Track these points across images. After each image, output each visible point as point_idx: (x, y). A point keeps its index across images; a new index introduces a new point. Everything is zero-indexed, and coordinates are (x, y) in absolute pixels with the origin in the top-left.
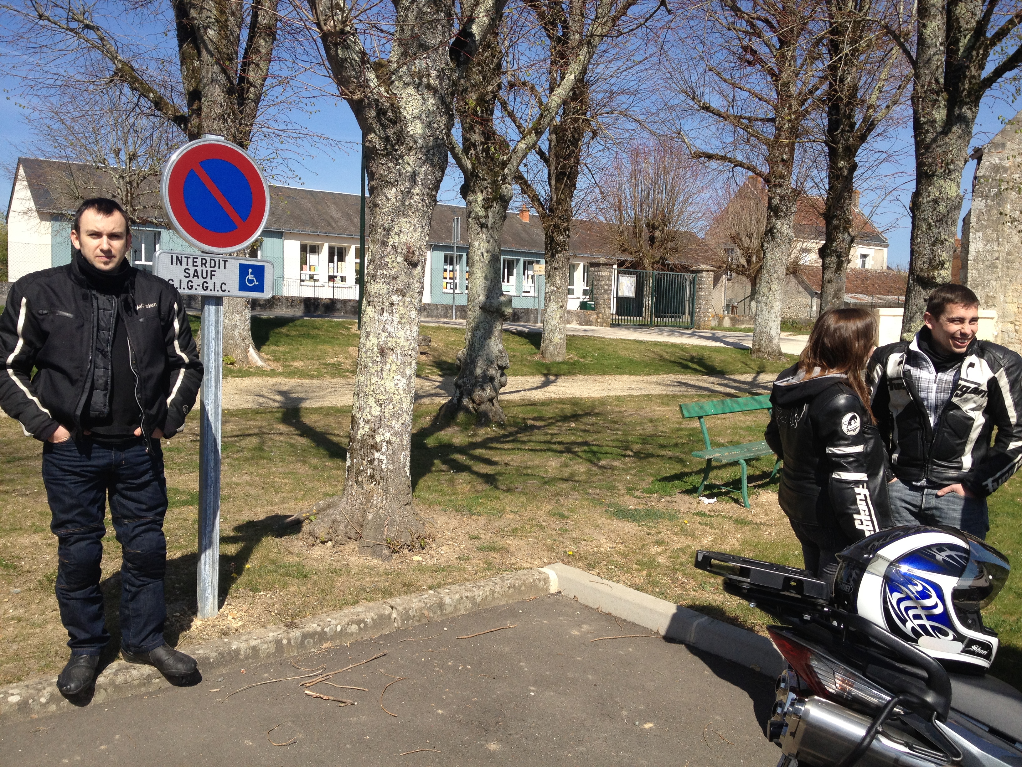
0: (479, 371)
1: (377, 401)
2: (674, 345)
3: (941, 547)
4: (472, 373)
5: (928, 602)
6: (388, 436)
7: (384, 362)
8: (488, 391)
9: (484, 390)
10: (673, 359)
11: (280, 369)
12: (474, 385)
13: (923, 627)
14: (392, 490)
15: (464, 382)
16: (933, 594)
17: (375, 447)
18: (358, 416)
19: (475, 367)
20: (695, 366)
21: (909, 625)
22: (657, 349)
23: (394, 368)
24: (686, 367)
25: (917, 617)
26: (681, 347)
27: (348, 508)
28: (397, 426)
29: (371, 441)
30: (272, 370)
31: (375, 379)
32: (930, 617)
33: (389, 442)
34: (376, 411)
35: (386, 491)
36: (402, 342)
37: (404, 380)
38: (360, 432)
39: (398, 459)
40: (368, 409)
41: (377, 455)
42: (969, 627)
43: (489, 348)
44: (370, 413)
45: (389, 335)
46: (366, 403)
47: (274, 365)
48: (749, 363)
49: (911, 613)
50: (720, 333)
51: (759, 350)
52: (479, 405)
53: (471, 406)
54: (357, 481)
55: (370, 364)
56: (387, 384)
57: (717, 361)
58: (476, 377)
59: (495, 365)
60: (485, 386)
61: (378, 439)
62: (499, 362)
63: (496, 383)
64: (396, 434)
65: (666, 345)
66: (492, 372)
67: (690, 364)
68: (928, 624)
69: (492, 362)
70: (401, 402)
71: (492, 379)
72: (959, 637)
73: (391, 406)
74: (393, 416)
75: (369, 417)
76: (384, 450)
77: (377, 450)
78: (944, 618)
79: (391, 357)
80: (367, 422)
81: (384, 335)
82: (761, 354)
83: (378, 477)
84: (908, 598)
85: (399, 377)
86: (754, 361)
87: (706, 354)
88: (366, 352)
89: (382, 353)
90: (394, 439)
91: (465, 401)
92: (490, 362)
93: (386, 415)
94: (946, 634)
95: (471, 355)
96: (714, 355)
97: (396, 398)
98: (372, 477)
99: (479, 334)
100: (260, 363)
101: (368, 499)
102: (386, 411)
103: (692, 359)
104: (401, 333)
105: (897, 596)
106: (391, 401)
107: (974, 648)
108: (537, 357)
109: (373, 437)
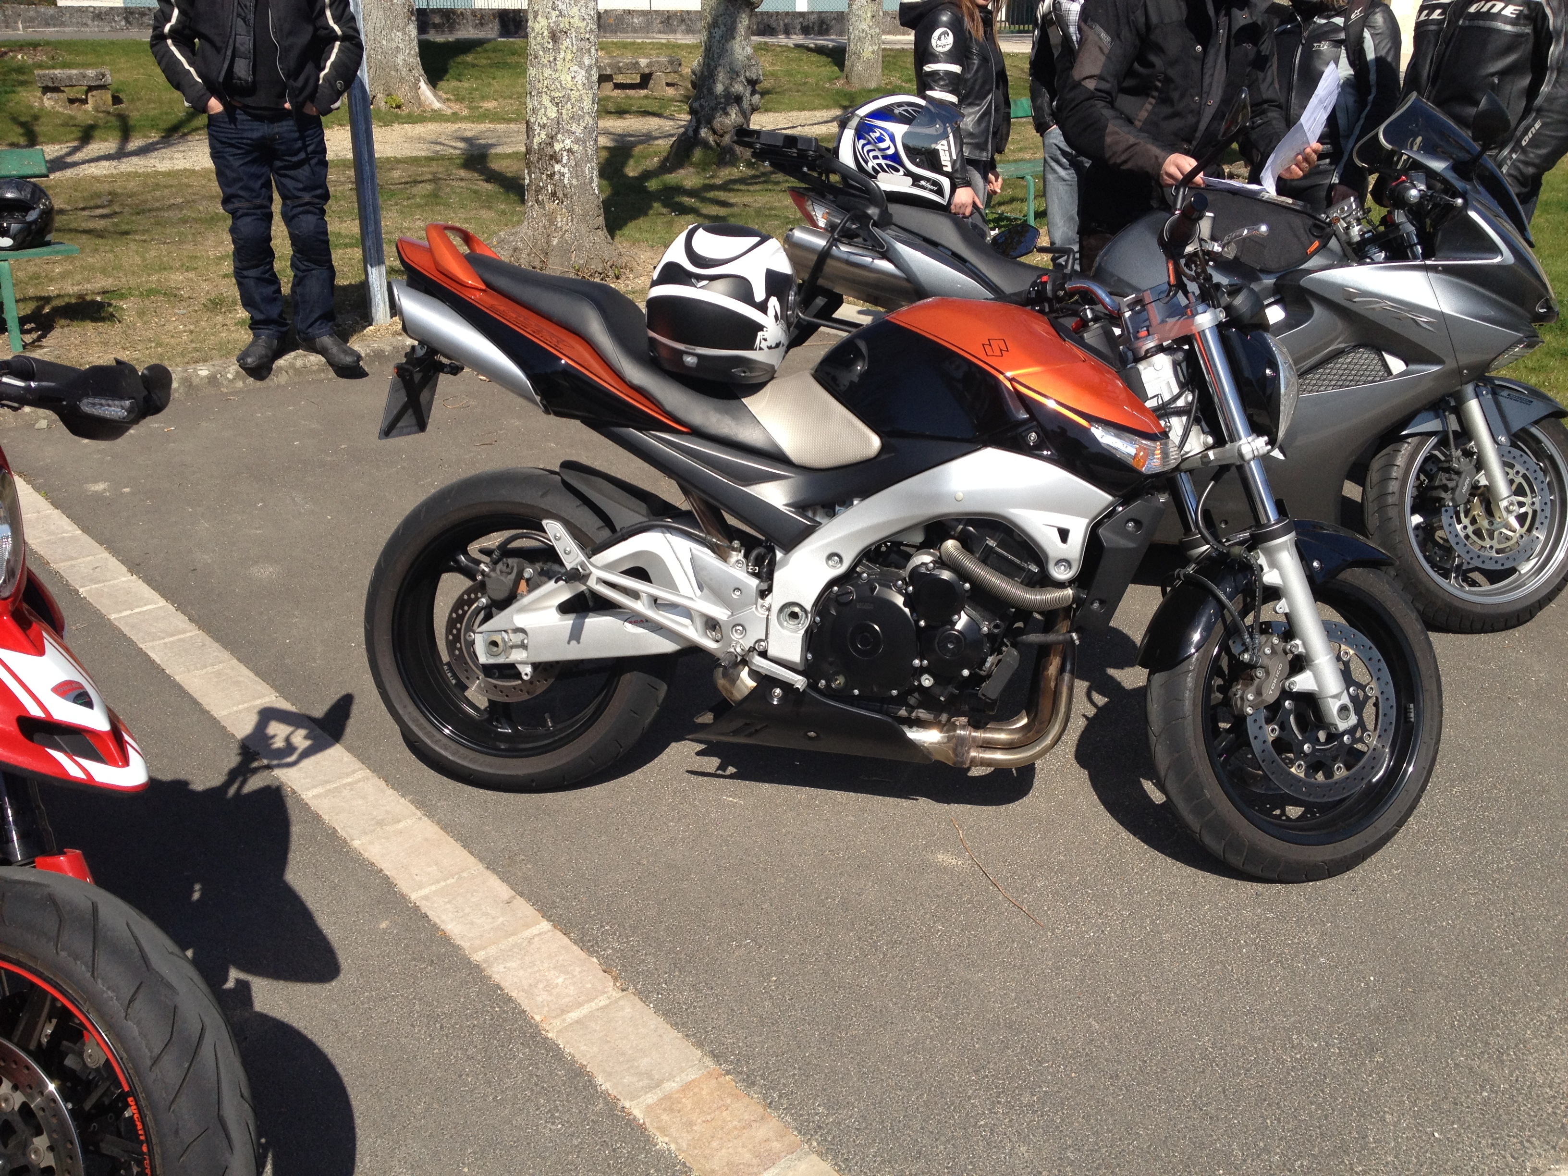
0: (719, 88)
1: (553, 99)
3: (900, 105)
4: (711, 91)
5: (882, 145)
6: (568, 143)
7: (557, 50)
8: (734, 116)
9: (727, 114)
11: (465, 112)
12: (714, 109)
13: (879, 165)
14: (578, 210)
15: (701, 105)
16: (887, 138)
17: (555, 158)
18: (532, 120)
19: (714, 82)
21: (870, 164)
23: (569, 57)
25: (876, 157)
27: (530, 233)
28: (578, 129)
29: (549, 151)
30: (454, 114)
31: (548, 72)
32: (885, 157)
33: (570, 151)
34: (552, 113)
35: (571, 211)
36: (576, 22)
37: (583, 73)
38: (536, 140)
39: (583, 172)
40: (543, 111)
41: (557, 167)
42: (918, 165)
43: (732, 54)
44: (545, 115)
45: (561, 14)
46: (540, 103)
47: (456, 107)
49: (871, 154)
52: (722, 136)
53: (711, 139)
54: (537, 201)
55: (541, 53)
56: (562, 78)
58: (717, 97)
59: (742, 78)
60: (729, 109)
61: (557, 147)
62: (748, 74)
63: (745, 104)
64: (577, 141)
66: (738, 88)
68: (883, 162)
69: (738, 74)
70: (580, 100)
71: (738, 99)
72: (908, 173)
73: (569, 106)
74: (572, 118)
75: (545, 120)
76: (564, 161)
77: (557, 162)
78: (895, 158)
79: (566, 43)
80: (543, 127)
81: (554, 14)
83: (560, 195)
84: (869, 143)
85: (576, 68)
88: (535, 38)
89: (554, 37)
90: (575, 147)
91: (704, 133)
92: (734, 74)
93: (565, 117)
94: (897, 170)
95: (709, 65)
97: (574, 94)
98: (554, 194)
99: (718, 33)
100: (437, 105)
101: (552, 221)
102: (564, 111)
105: (862, 142)
106: (569, 99)
107: (923, 183)
108: (839, 84)
109: (551, 145)
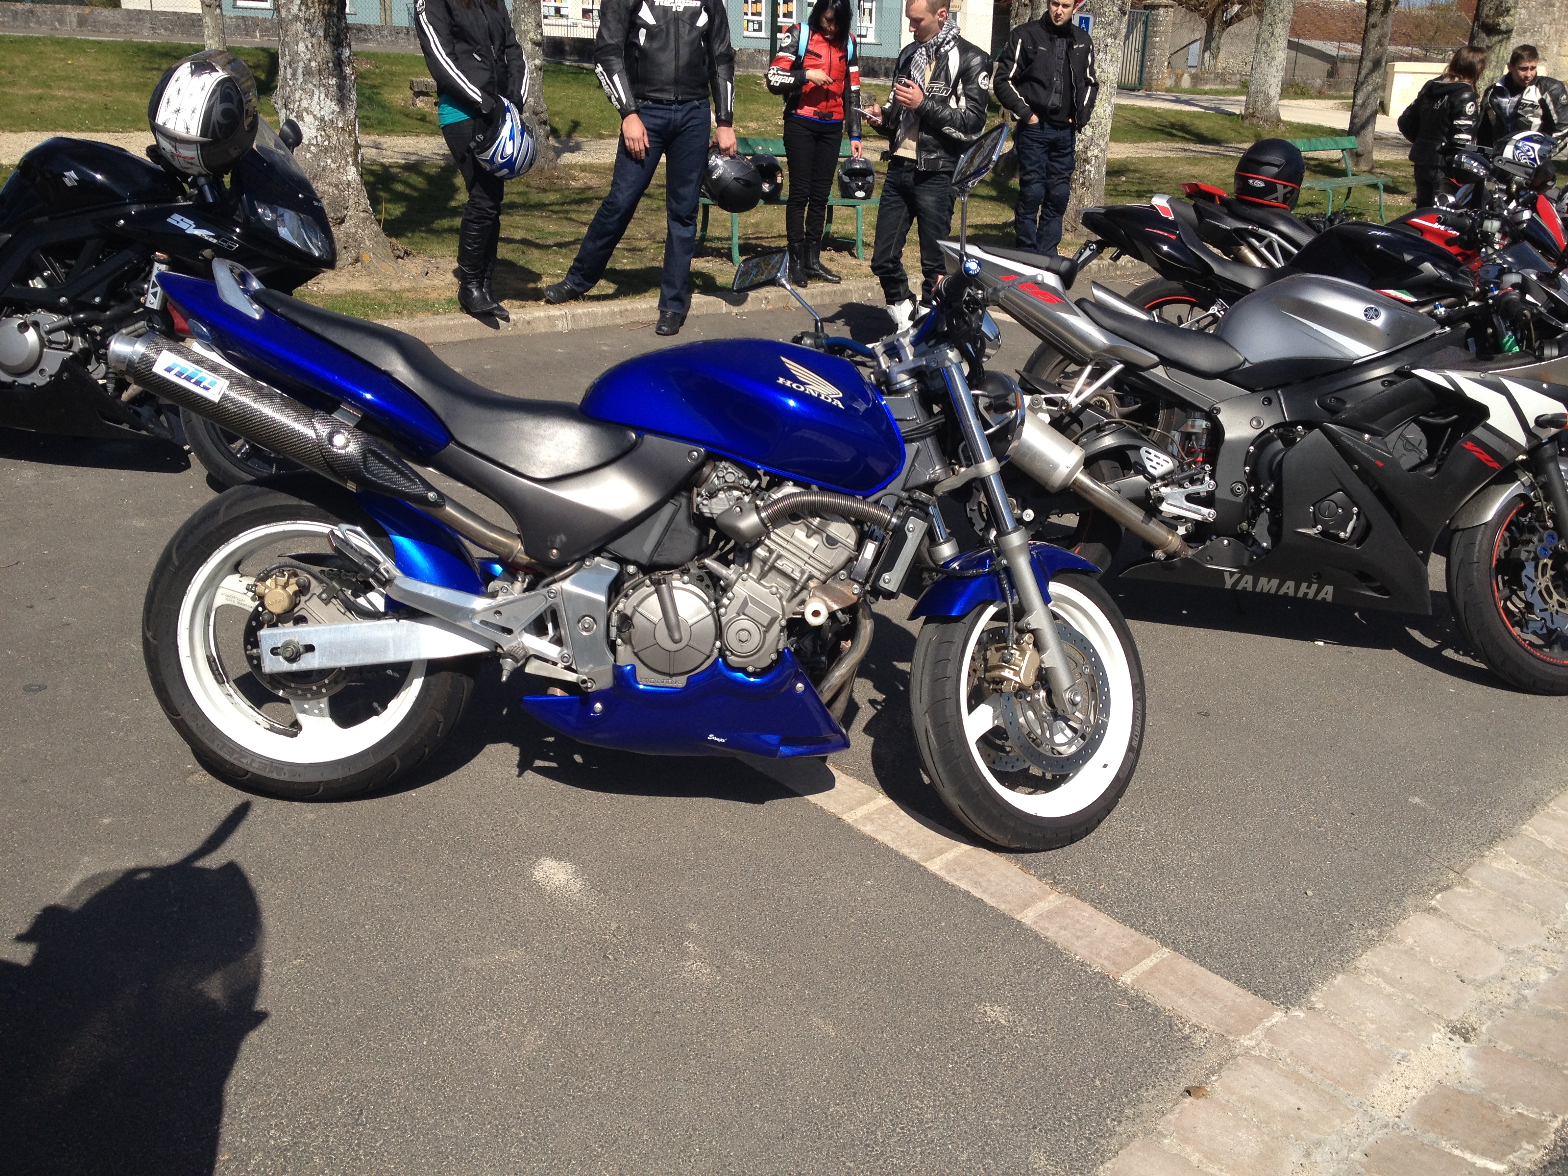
2: (1141, 109)
5: (1529, 154)
6: (1096, 152)
10: (1149, 125)
14: (1097, 195)
16: (1531, 150)
17: (1087, 161)
20: (1180, 134)
22: (1126, 114)
24: (1172, 135)
25: (1525, 159)
26: (1152, 111)
29: (1083, 156)
32: (1529, 159)
33: (1096, 157)
35: (1093, 195)
36: (1111, 77)
41: (1088, 167)
45: (1103, 71)
48: (1242, 131)
49: (1523, 157)
50: (1185, 97)
51: (1253, 115)
57: (1203, 126)
61: (1089, 154)
65: (1132, 108)
67: (1174, 132)
78: (1534, 159)
82: (1255, 121)
83: (1087, 184)
84: (1522, 152)
86: (1247, 128)
87: (1187, 120)
90: (1100, 155)
96: (1197, 122)
97: (1103, 121)
98: (1083, 184)
103: (1173, 125)
104: (1111, 70)
105: (1518, 151)
109: (1086, 153)
